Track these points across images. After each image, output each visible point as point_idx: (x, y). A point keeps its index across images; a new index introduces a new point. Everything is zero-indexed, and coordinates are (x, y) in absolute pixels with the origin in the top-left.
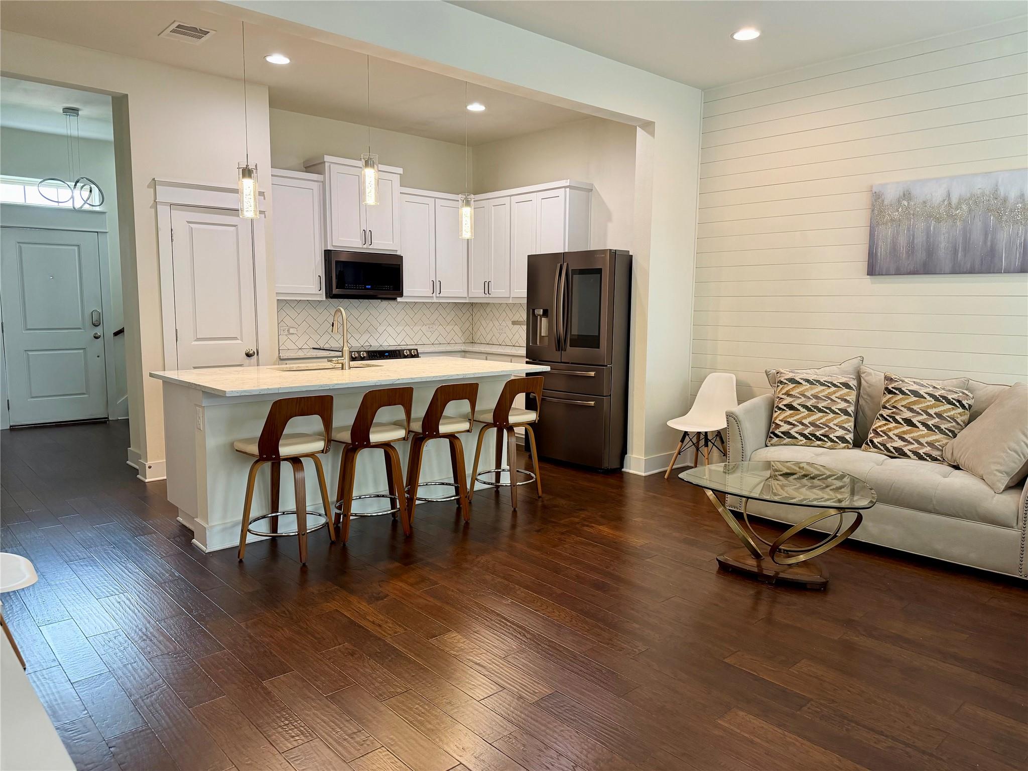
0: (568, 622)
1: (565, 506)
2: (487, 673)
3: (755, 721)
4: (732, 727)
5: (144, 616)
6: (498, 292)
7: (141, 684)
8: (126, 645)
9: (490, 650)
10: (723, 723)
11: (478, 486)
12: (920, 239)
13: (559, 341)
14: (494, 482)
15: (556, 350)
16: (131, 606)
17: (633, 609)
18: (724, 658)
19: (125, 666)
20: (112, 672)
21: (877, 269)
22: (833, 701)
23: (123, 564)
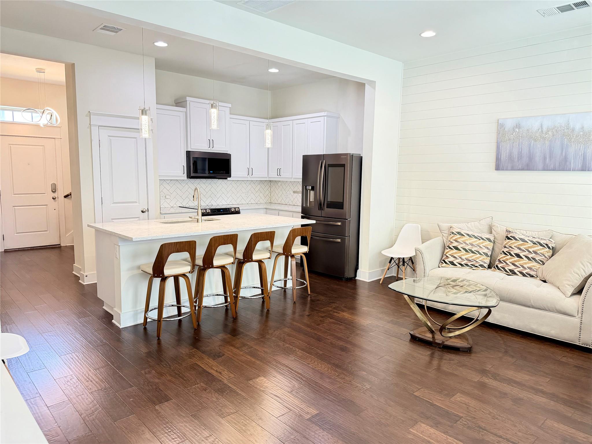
0: (326, 371)
1: (324, 300)
2: (281, 401)
3: (430, 430)
4: (418, 433)
5: (87, 367)
6: (286, 175)
7: (87, 408)
8: (77, 384)
9: (283, 388)
10: (413, 431)
11: (274, 288)
12: (525, 151)
13: (320, 204)
14: (283, 287)
15: (319, 210)
16: (79, 361)
17: (362, 363)
18: (414, 393)
19: (77, 396)
20: (70, 400)
21: (501, 167)
22: (475, 418)
23: (73, 335)
